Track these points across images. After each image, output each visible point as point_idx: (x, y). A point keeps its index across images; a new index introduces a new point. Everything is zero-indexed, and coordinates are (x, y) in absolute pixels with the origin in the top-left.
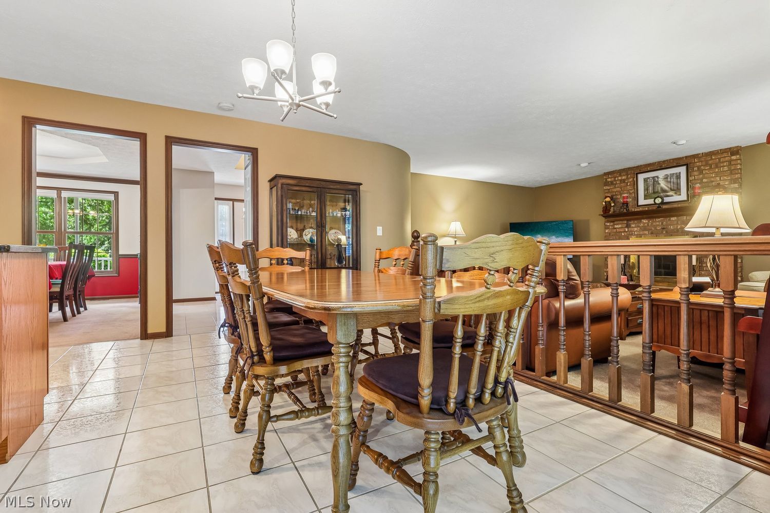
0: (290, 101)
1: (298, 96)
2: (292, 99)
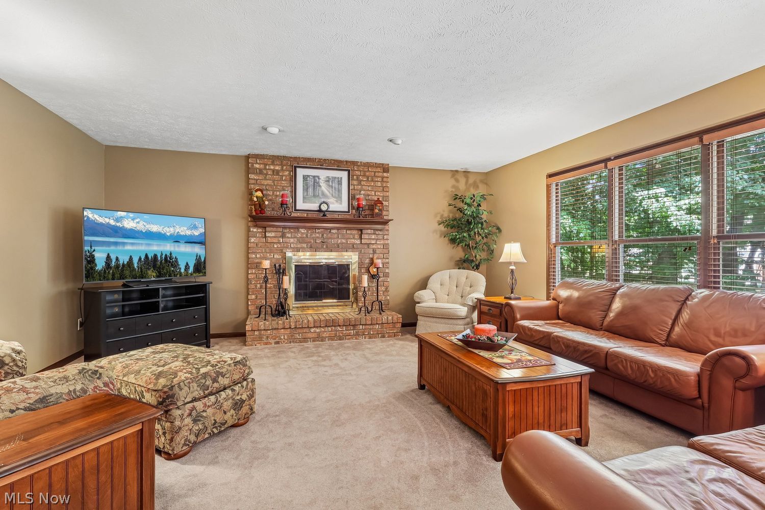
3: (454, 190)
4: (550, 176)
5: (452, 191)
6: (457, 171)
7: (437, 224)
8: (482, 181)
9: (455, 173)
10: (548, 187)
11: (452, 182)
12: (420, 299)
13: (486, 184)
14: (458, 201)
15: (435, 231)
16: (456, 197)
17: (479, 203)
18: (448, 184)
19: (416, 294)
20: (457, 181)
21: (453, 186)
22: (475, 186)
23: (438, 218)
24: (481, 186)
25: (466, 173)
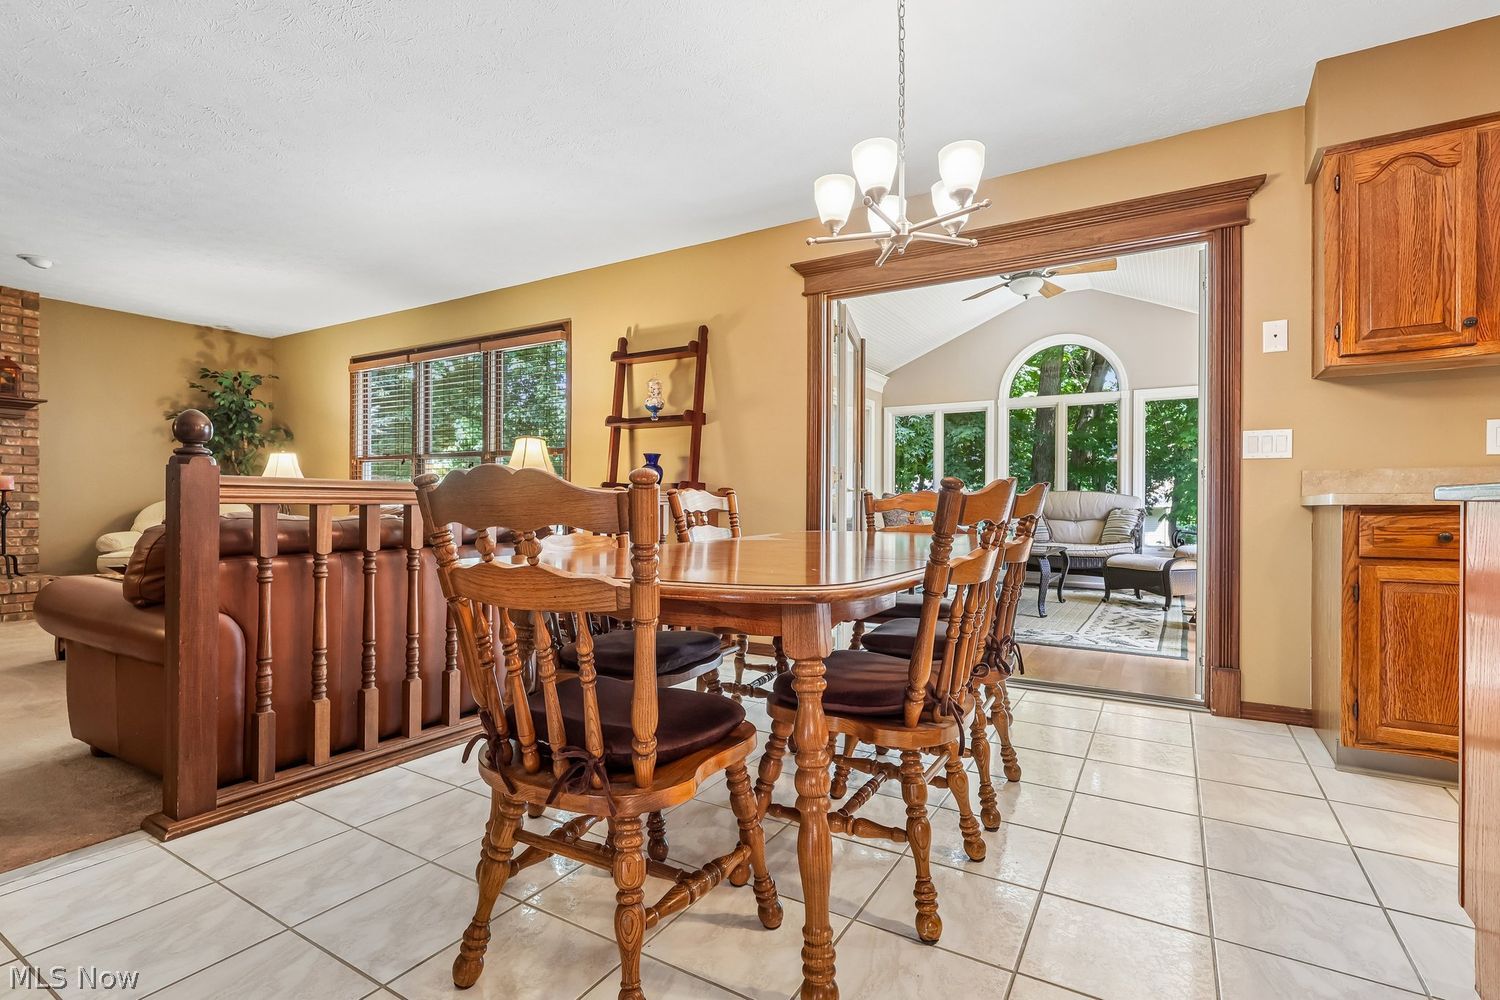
0: (894, 234)
1: (907, 223)
2: (898, 231)
3: (202, 361)
4: (355, 361)
5: (198, 362)
6: (209, 329)
7: (164, 418)
8: (264, 353)
9: (204, 332)
10: (353, 376)
11: (198, 346)
12: (109, 546)
13: (272, 358)
14: (208, 379)
15: (159, 430)
16: (205, 374)
17: (248, 387)
18: (193, 349)
19: (102, 538)
20: (210, 345)
21: (201, 354)
22: (250, 358)
23: (167, 407)
24: (261, 360)
25: (229, 335)
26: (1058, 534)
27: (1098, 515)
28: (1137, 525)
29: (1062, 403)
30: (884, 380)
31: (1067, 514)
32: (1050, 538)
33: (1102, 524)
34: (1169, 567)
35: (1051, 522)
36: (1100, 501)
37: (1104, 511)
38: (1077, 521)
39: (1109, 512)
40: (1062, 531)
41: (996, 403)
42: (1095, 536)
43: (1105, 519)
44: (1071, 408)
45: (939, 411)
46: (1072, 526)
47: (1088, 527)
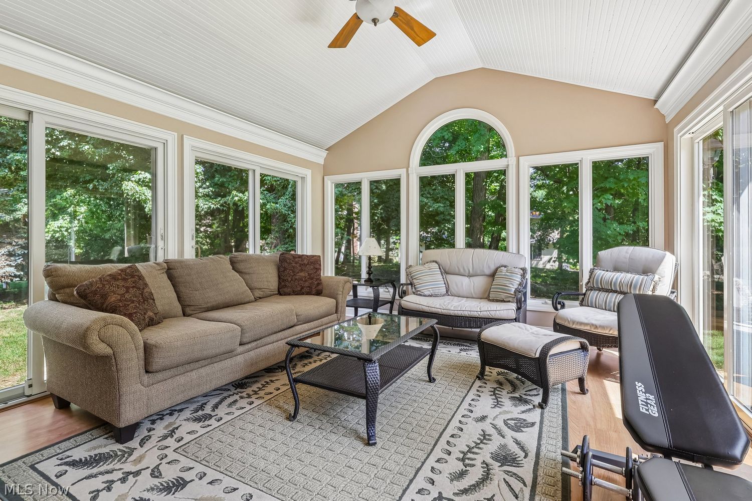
26: (453, 288)
27: (488, 272)
28: (520, 284)
29: (460, 170)
30: (324, 154)
31: (462, 270)
32: (447, 292)
33: (491, 279)
34: (547, 354)
35: (450, 277)
36: (489, 258)
37: (493, 268)
38: (470, 276)
39: (497, 270)
40: (457, 286)
41: (407, 171)
42: (485, 291)
43: (493, 275)
44: (467, 175)
45: (365, 178)
46: (465, 280)
47: (479, 283)
